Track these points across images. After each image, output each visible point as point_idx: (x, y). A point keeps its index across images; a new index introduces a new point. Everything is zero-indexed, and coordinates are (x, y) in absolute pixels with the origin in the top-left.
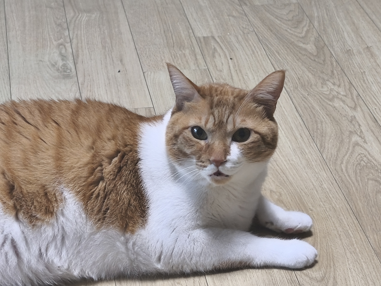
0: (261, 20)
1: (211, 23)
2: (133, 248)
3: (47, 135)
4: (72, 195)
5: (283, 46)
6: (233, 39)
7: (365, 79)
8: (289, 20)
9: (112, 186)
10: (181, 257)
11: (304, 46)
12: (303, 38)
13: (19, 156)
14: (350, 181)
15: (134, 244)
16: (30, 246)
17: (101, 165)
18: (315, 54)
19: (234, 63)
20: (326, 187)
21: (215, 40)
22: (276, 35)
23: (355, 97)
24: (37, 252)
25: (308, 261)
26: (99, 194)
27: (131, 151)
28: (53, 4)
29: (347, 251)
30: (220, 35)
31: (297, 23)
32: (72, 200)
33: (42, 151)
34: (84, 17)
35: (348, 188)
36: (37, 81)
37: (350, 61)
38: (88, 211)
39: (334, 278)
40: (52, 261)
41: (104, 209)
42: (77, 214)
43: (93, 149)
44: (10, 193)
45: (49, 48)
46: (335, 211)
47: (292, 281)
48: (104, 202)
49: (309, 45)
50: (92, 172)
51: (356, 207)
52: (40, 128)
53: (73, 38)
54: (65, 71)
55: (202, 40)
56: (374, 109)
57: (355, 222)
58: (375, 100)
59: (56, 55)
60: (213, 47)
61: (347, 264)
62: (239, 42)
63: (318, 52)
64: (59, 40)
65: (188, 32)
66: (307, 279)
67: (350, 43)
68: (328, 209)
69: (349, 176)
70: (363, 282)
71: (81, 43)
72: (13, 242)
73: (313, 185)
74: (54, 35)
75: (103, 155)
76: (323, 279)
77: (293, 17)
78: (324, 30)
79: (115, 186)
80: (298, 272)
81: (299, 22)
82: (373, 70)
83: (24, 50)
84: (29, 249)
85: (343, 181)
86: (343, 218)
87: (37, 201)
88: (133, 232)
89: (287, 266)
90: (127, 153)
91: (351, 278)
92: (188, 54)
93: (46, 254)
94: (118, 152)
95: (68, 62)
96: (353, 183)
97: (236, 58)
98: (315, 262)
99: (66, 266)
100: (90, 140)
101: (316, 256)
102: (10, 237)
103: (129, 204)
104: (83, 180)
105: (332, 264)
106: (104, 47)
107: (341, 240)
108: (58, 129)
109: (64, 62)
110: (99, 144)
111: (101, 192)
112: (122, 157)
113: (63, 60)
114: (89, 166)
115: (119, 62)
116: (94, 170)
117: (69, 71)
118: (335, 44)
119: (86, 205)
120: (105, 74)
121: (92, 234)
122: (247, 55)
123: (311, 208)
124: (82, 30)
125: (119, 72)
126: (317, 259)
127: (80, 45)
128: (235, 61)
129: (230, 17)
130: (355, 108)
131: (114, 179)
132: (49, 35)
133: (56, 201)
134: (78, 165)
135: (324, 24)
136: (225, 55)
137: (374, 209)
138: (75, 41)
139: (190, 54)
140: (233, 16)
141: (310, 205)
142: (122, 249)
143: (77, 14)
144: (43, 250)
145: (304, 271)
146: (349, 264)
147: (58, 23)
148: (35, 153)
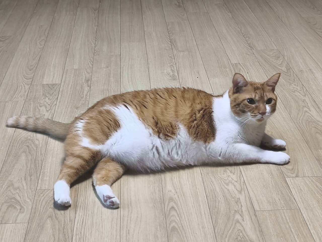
0: (261, 56)
1: (238, 57)
2: (209, 150)
3: (171, 102)
4: (182, 126)
5: (271, 68)
6: (248, 64)
7: (309, 83)
8: (274, 57)
9: (200, 122)
10: (230, 155)
11: (281, 68)
12: (280, 64)
13: (159, 111)
14: (303, 127)
15: (209, 148)
16: (164, 149)
17: (195, 114)
18: (286, 72)
19: (249, 75)
20: (293, 130)
21: (240, 64)
22: (268, 63)
23: (305, 91)
24: (167, 152)
25: (286, 161)
26: (194, 126)
27: (208, 108)
28: (167, 48)
29: (303, 158)
30: (242, 62)
31: (277, 58)
32: (183, 128)
33: (169, 109)
34: (181, 54)
35: (303, 130)
36: (162, 81)
37: (302, 75)
38: (190, 133)
39: (298, 169)
40: (174, 157)
41: (197, 132)
42: (185, 134)
43: (191, 107)
44: (156, 126)
45: (166, 67)
46: (297, 140)
47: (278, 170)
48: (197, 129)
49: (283, 68)
50: (191, 117)
51: (307, 139)
52: (167, 100)
53: (177, 63)
54: (174, 77)
55: (234, 65)
56: (314, 96)
57: (306, 145)
58: (314, 92)
59: (169, 70)
60: (239, 68)
61: (303, 163)
62: (251, 66)
63: (287, 71)
64: (171, 63)
65: (228, 61)
66: (285, 169)
67: (302, 67)
68: (294, 140)
69: (303, 125)
70: (311, 171)
71: (180, 65)
72: (157, 148)
73: (287, 129)
74: (168, 61)
75: (196, 110)
76: (292, 169)
77: (275, 55)
78: (290, 61)
79: (201, 122)
80: (281, 166)
81: (279, 57)
82: (313, 79)
83: (155, 67)
84: (164, 151)
85: (300, 128)
86: (301, 143)
87: (168, 129)
88: (209, 143)
89: (276, 163)
90: (206, 109)
91: (305, 169)
92: (228, 71)
93: (171, 154)
94: (202, 109)
95: (175, 73)
96: (305, 128)
97: (250, 73)
98: (289, 162)
99: (180, 159)
100: (190, 103)
101: (289, 159)
102: (156, 146)
103: (208, 131)
104: (187, 120)
105: (296, 163)
106: (190, 67)
107: (300, 153)
108: (176, 100)
109: (173, 73)
110: (194, 105)
111: (196, 125)
112: (204, 111)
113: (172, 72)
114: (190, 114)
115: (197, 74)
116: (192, 116)
117: (175, 77)
118: (295, 67)
119: (189, 130)
120: (191, 79)
121: (192, 143)
122: (255, 72)
123: (286, 139)
124: (181, 59)
125: (198, 78)
126: (290, 161)
127: (180, 66)
128: (250, 74)
129: (247, 55)
130: (305, 96)
131: (201, 120)
132: (166, 61)
133: (176, 129)
134: (185, 114)
135: (290, 59)
136: (245, 71)
137: (315, 140)
138: (177, 64)
139: (229, 71)
140: (248, 54)
141: (285, 137)
142: (204, 150)
143: (178, 53)
144: (170, 151)
145: (284, 166)
146: (304, 163)
147: (170, 56)
148: (166, 109)
